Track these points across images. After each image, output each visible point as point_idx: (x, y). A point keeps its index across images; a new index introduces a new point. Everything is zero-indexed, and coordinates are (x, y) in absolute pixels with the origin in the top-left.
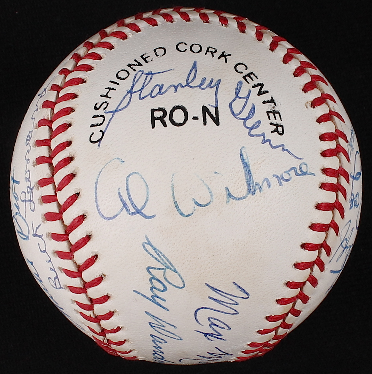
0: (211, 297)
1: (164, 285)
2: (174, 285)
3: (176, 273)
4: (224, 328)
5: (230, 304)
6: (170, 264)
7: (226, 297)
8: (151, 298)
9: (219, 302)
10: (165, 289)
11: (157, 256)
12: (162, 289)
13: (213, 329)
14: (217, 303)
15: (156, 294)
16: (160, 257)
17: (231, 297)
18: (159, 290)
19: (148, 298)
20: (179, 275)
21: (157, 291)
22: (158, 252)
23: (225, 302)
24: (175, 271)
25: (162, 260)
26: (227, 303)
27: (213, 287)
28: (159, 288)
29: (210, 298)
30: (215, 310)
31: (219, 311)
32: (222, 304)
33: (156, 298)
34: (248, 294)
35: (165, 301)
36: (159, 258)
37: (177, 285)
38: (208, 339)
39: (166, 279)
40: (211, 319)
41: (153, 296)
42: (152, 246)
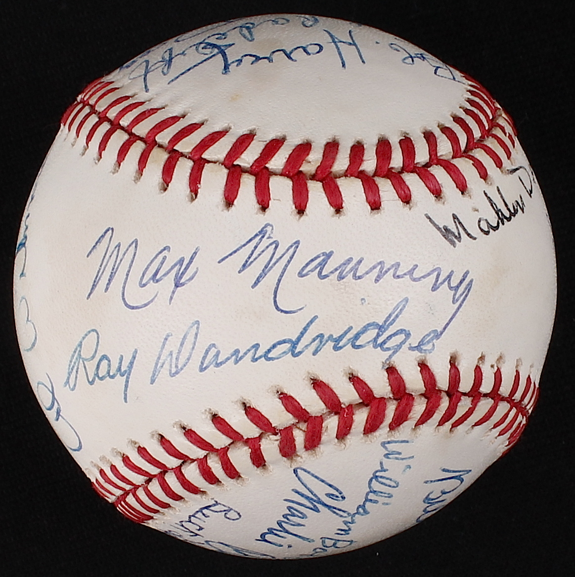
0: (105, 287)
1: (101, 360)
2: (97, 345)
3: (83, 343)
4: (165, 258)
5: (117, 256)
6: (75, 352)
7: (106, 265)
8: (125, 377)
9: (113, 274)
10: (104, 357)
11: (75, 371)
12: (107, 361)
13: (165, 275)
14: (115, 277)
15: (117, 370)
16: (73, 367)
17: (107, 256)
18: (109, 366)
19: (127, 382)
20: (84, 338)
21: (112, 369)
22: (70, 370)
23: (114, 266)
24: (80, 345)
25: (75, 363)
26: (116, 262)
27: (91, 287)
28: (107, 367)
29: (107, 289)
30: (127, 278)
31: (129, 271)
32: (117, 268)
33: (123, 370)
34: (108, 230)
35: (122, 356)
36: (75, 368)
37: (96, 342)
38: (191, 278)
39: (93, 357)
40: (144, 282)
41: (120, 374)
42: (68, 378)
